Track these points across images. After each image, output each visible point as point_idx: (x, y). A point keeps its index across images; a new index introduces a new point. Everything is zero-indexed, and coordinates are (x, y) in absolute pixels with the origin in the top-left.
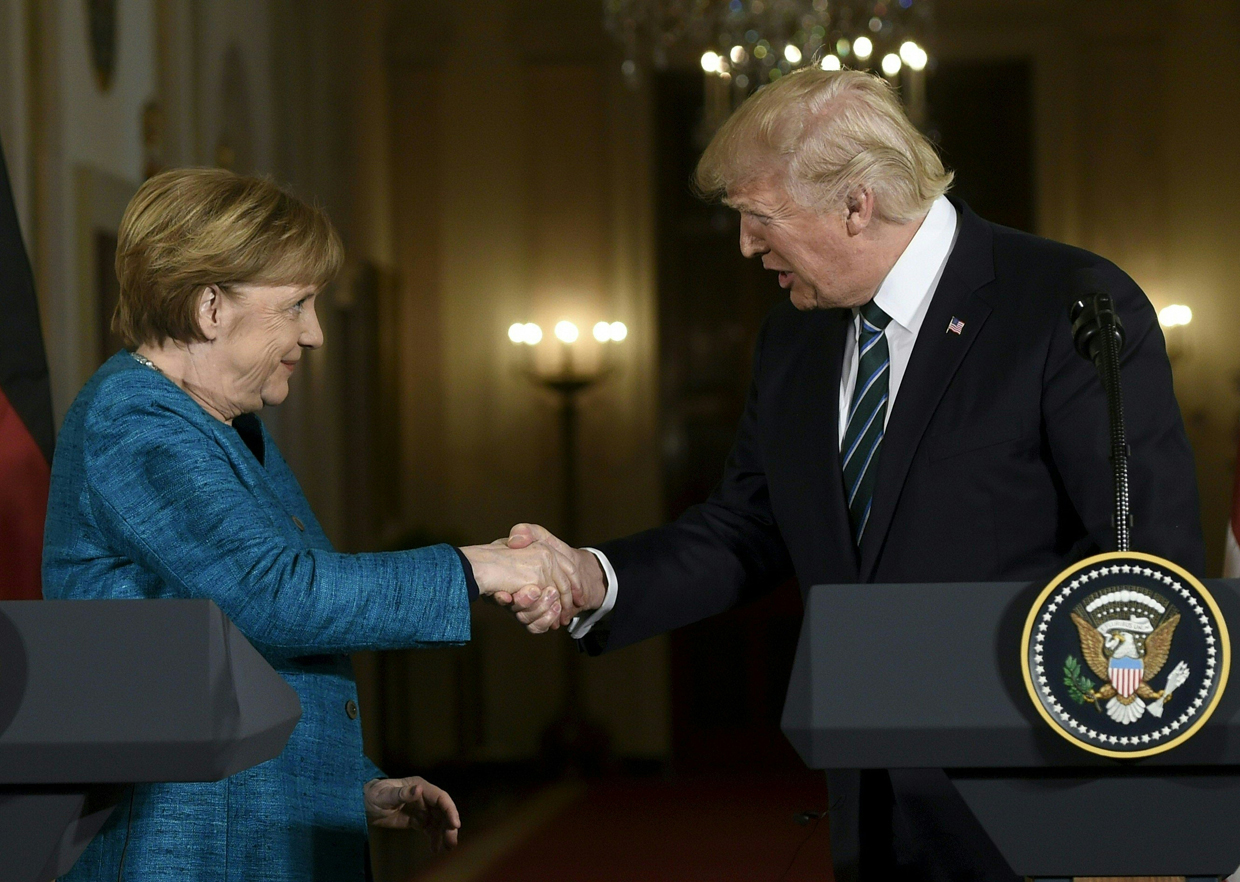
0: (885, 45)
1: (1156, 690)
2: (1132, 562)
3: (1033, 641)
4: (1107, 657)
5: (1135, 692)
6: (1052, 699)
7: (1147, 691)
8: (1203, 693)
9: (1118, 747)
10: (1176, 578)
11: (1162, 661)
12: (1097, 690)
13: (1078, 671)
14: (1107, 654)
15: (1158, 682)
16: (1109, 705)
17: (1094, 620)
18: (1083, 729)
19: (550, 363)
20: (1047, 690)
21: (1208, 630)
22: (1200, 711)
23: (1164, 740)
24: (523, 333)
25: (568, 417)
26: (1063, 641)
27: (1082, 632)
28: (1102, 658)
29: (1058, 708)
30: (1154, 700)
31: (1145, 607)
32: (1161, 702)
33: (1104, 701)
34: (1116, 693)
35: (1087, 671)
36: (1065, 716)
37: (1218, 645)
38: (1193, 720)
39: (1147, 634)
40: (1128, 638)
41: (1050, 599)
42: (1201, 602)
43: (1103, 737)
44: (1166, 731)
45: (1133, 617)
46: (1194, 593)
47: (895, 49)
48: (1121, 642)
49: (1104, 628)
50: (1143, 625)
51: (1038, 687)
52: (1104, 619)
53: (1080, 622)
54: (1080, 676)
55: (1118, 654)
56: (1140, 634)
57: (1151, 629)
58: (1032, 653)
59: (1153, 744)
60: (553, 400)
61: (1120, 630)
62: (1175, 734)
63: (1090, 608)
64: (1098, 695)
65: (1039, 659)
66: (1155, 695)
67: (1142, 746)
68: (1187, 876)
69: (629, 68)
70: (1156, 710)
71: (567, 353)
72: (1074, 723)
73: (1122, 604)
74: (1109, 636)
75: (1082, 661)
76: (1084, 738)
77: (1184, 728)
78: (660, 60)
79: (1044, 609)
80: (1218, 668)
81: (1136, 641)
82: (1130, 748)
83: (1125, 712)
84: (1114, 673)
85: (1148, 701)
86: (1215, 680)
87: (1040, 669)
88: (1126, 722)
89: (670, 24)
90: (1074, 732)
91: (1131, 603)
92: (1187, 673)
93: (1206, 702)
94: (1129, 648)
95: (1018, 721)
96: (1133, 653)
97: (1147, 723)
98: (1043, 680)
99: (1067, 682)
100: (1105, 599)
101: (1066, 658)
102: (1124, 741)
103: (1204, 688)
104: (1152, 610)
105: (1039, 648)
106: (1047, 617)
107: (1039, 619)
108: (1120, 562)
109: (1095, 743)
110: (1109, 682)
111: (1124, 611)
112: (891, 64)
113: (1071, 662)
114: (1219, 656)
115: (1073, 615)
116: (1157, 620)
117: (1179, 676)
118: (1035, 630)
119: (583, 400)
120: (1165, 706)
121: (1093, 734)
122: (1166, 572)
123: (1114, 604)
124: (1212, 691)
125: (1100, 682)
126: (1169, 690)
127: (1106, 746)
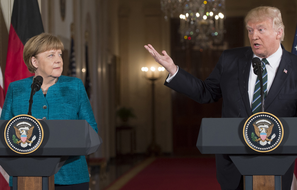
0: (216, 13)
1: (269, 139)
2: (265, 114)
3: (245, 129)
4: (260, 133)
5: (265, 139)
6: (249, 141)
7: (267, 139)
8: (278, 140)
9: (262, 150)
10: (273, 117)
11: (270, 133)
12: (258, 139)
13: (254, 135)
14: (260, 132)
15: (270, 138)
16: (260, 142)
17: (257, 125)
18: (255, 147)
19: (150, 75)
20: (248, 139)
21: (279, 127)
22: (278, 143)
23: (271, 149)
24: (144, 69)
25: (153, 86)
26: (251, 129)
27: (255, 128)
28: (259, 133)
29: (250, 142)
30: (269, 141)
31: (267, 123)
32: (270, 141)
33: (259, 141)
34: (261, 140)
35: (256, 135)
36: (252, 144)
37: (281, 130)
38: (276, 145)
39: (268, 128)
40: (264, 129)
41: (249, 121)
42: (278, 122)
43: (259, 148)
44: (271, 147)
45: (265, 125)
46: (277, 120)
47: (218, 14)
48: (262, 130)
49: (259, 127)
50: (267, 126)
51: (246, 138)
52: (259, 125)
53: (255, 126)
54: (254, 136)
55: (262, 132)
56: (266, 128)
57: (268, 127)
58: (245, 132)
59: (269, 149)
60: (150, 82)
61: (262, 127)
62: (273, 148)
63: (256, 123)
64: (258, 140)
65: (247, 133)
66: (269, 140)
67: (266, 150)
68: (275, 175)
69: (166, 17)
70: (269, 143)
71: (153, 73)
72: (253, 145)
73: (263, 122)
74: (260, 128)
75: (255, 133)
76: (255, 148)
77: (275, 146)
78: (172, 16)
79: (247, 123)
80: (281, 135)
81: (265, 129)
82: (264, 150)
83: (263, 143)
84: (261, 136)
85: (268, 141)
86: (281, 137)
87: (247, 135)
88: (263, 145)
89: (174, 9)
90: (253, 147)
91: (264, 122)
92: (275, 136)
93: (279, 141)
94: (264, 131)
95: (242, 145)
96: (265, 132)
97: (267, 145)
98: (247, 137)
99: (252, 137)
100: (259, 121)
101: (252, 133)
102: (263, 149)
103: (278, 139)
104: (268, 124)
105: (247, 131)
106: (248, 125)
107: (246, 125)
108: (262, 114)
109: (257, 149)
110: (260, 137)
111: (263, 124)
112: (217, 17)
113: (253, 133)
114: (281, 133)
115: (253, 124)
116: (270, 125)
117: (274, 136)
118: (246, 127)
119: (156, 82)
120: (271, 142)
121: (257, 148)
122: (271, 116)
123: (261, 122)
124: (280, 139)
125: (258, 137)
126: (272, 139)
127: (259, 150)
